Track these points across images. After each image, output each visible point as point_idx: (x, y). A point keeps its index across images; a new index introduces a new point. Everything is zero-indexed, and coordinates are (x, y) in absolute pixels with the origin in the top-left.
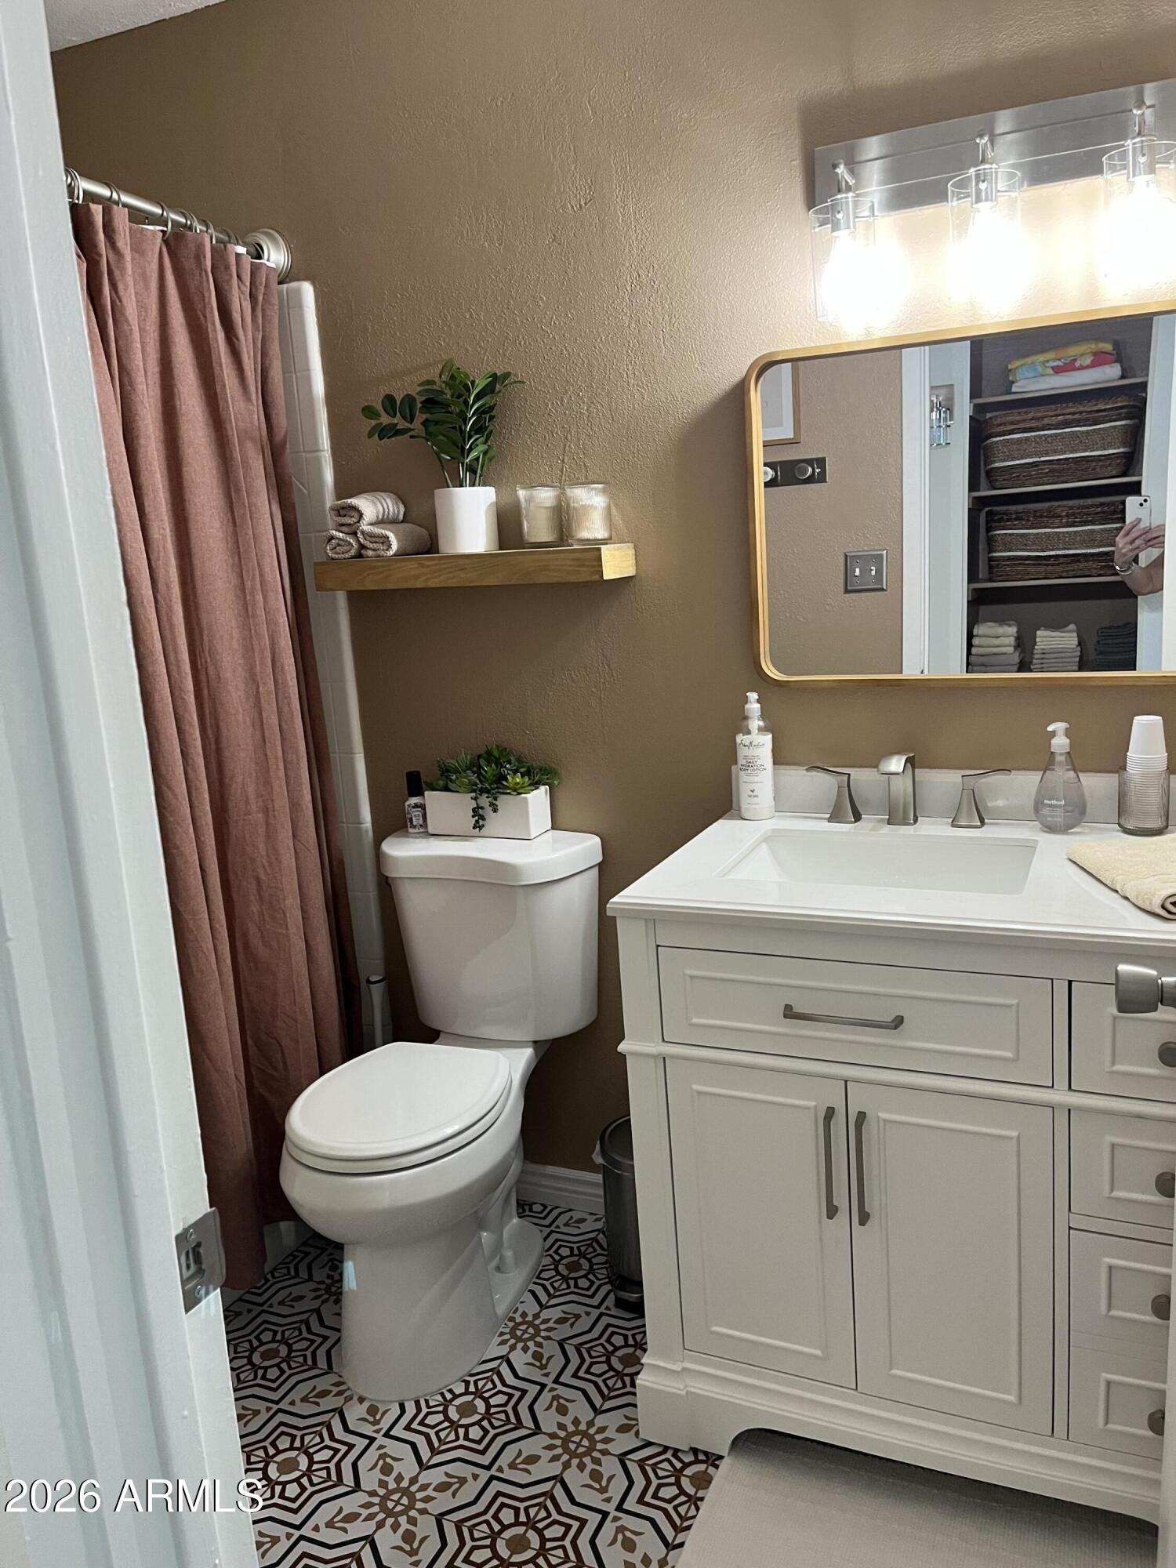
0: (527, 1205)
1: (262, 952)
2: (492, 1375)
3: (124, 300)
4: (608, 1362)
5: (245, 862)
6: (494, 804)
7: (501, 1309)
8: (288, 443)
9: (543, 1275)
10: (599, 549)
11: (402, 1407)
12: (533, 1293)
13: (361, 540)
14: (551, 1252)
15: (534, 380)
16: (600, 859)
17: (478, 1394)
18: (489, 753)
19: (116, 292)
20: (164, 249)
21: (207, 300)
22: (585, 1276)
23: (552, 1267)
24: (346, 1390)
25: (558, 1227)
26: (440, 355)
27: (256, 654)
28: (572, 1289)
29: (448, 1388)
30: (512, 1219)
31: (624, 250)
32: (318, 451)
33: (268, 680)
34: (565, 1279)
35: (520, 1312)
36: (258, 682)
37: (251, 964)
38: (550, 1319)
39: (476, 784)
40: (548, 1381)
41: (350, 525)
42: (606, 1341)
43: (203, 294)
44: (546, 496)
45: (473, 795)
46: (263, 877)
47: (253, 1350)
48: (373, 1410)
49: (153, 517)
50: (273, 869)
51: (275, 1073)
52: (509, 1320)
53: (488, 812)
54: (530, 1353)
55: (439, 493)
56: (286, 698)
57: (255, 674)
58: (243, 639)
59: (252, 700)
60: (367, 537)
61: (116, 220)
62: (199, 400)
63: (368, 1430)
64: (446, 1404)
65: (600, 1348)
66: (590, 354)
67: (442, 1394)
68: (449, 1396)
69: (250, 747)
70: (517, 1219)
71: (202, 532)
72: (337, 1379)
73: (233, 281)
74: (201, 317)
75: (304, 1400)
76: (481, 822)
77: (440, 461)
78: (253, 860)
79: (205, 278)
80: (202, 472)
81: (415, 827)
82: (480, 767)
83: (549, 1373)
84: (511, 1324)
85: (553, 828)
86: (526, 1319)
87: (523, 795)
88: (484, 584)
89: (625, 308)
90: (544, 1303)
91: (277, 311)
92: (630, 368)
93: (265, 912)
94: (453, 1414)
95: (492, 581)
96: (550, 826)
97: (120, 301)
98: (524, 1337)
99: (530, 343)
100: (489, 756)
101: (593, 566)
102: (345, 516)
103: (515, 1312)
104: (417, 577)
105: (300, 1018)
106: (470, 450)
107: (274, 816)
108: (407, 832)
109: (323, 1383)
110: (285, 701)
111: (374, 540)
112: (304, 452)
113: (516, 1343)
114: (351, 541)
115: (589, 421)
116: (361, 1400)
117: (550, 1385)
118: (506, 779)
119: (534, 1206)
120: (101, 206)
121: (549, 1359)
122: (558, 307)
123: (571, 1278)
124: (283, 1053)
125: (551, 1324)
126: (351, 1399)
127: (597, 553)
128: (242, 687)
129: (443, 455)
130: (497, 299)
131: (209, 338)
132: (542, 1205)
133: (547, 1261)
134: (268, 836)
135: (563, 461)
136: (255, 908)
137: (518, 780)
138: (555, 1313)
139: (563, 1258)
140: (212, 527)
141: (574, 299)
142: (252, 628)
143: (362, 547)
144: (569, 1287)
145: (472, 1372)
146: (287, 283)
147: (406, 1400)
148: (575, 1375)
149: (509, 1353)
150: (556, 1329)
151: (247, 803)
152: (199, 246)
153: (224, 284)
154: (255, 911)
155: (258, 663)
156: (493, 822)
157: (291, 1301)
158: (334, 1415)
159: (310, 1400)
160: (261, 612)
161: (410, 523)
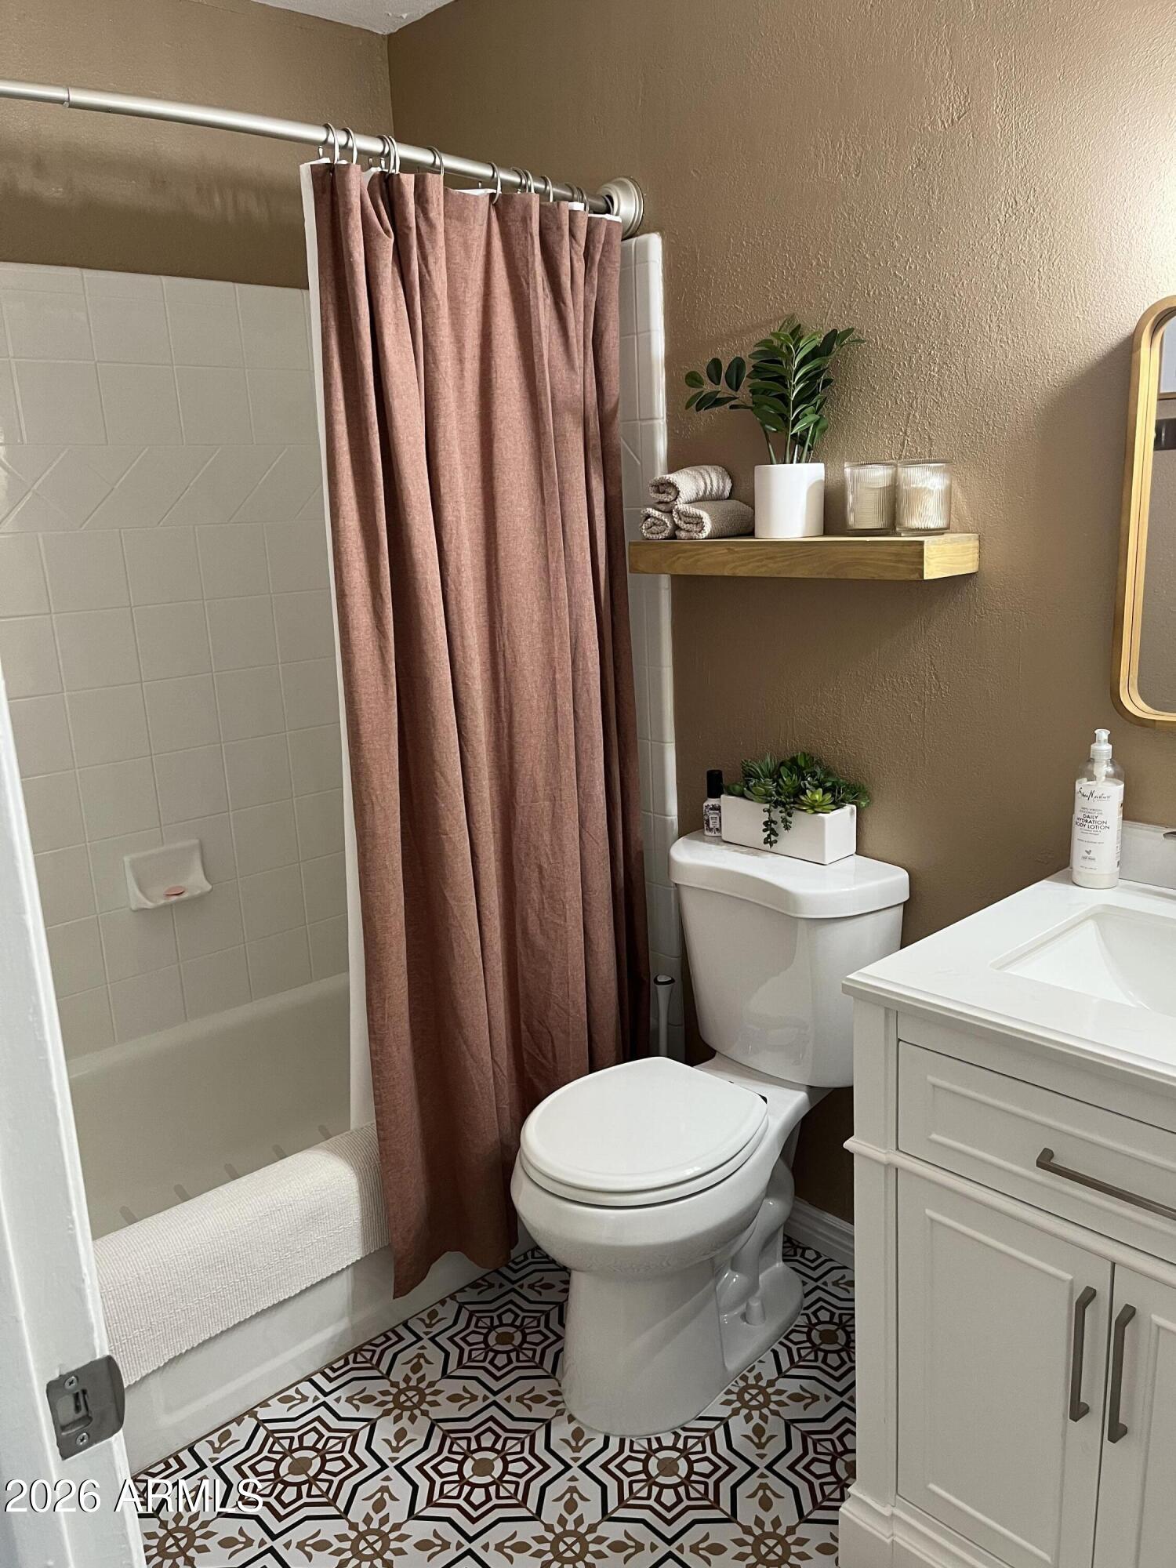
0: (800, 1248)
1: (540, 941)
2: (705, 1436)
3: (434, 274)
4: (832, 1464)
5: (529, 849)
6: (787, 821)
7: (733, 1364)
8: (619, 412)
9: (793, 1337)
10: (921, 543)
11: (607, 1440)
12: (776, 1354)
13: (676, 520)
14: (809, 1312)
15: (880, 338)
16: (906, 897)
17: (685, 1453)
18: (794, 760)
19: (427, 267)
20: (493, 214)
21: (530, 266)
22: (838, 1352)
23: (806, 1330)
24: (560, 1402)
25: (825, 1283)
26: (782, 310)
27: (555, 639)
28: (819, 1364)
29: (657, 1436)
30: (774, 1263)
31: (1001, 171)
32: (652, 419)
33: (565, 666)
34: (815, 1348)
35: (755, 1372)
36: (555, 667)
37: (529, 951)
38: (785, 1391)
39: (771, 795)
40: (760, 1465)
41: (667, 503)
42: (838, 1438)
43: (527, 259)
44: (878, 475)
45: (767, 806)
46: (545, 866)
47: (492, 1328)
48: (578, 1434)
49: (448, 498)
50: (556, 859)
51: (544, 1061)
52: (741, 1378)
53: (780, 827)
54: (752, 1424)
55: (760, 469)
56: (585, 684)
57: (553, 659)
58: (544, 623)
59: (548, 685)
60: (682, 517)
61: (429, 189)
62: (517, 371)
63: (567, 1454)
64: (650, 1453)
65: (828, 1445)
66: (948, 303)
67: (649, 1441)
68: (655, 1446)
69: (543, 734)
70: (782, 1263)
71: (509, 511)
72: (555, 1387)
73: (564, 242)
74: (524, 284)
75: (520, 1399)
76: (773, 838)
77: (765, 432)
78: (536, 848)
79: (530, 242)
80: (513, 448)
81: (710, 830)
82: (780, 776)
83: (765, 1455)
84: (742, 1384)
85: (856, 853)
86: (759, 1384)
87: (821, 815)
88: (793, 575)
89: (995, 245)
90: (784, 1370)
91: (619, 269)
92: (994, 319)
93: (545, 901)
94: (653, 1469)
95: (799, 573)
96: (855, 851)
97: (430, 276)
98: (751, 1403)
99: (880, 293)
100: (793, 765)
101: (913, 563)
102: (664, 492)
103: (750, 1371)
104: (724, 564)
105: (572, 1012)
106: (797, 420)
107: (561, 806)
108: (703, 832)
109: (542, 1387)
110: (585, 688)
111: (688, 520)
112: (640, 420)
113: (740, 1408)
114: (666, 520)
115: (939, 385)
116: (571, 1419)
117: (762, 1470)
118: (804, 793)
119: (807, 1252)
120: (413, 176)
121: (772, 1437)
122: (916, 248)
123: (822, 1350)
124: (552, 1042)
125: (783, 1398)
126: (562, 1414)
127: (919, 547)
128: (538, 671)
129: (768, 427)
130: (848, 242)
131: (529, 305)
132: (816, 1252)
133: (802, 1320)
134: (553, 826)
135: (905, 433)
136: (535, 895)
137: (817, 797)
138: (791, 1386)
139: (820, 1322)
140: (520, 506)
141: (934, 236)
142: (554, 612)
143: (677, 527)
144: (816, 1360)
145: (687, 1426)
146: (637, 236)
147: (613, 1435)
148: (791, 1468)
149: (730, 1417)
150: (787, 1405)
151: (535, 789)
152: (526, 208)
153: (555, 246)
154: (535, 898)
155: (556, 648)
156: (787, 840)
157: (541, 1286)
158: (542, 1426)
159: (525, 1401)
160: (564, 595)
161: (737, 500)
